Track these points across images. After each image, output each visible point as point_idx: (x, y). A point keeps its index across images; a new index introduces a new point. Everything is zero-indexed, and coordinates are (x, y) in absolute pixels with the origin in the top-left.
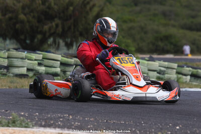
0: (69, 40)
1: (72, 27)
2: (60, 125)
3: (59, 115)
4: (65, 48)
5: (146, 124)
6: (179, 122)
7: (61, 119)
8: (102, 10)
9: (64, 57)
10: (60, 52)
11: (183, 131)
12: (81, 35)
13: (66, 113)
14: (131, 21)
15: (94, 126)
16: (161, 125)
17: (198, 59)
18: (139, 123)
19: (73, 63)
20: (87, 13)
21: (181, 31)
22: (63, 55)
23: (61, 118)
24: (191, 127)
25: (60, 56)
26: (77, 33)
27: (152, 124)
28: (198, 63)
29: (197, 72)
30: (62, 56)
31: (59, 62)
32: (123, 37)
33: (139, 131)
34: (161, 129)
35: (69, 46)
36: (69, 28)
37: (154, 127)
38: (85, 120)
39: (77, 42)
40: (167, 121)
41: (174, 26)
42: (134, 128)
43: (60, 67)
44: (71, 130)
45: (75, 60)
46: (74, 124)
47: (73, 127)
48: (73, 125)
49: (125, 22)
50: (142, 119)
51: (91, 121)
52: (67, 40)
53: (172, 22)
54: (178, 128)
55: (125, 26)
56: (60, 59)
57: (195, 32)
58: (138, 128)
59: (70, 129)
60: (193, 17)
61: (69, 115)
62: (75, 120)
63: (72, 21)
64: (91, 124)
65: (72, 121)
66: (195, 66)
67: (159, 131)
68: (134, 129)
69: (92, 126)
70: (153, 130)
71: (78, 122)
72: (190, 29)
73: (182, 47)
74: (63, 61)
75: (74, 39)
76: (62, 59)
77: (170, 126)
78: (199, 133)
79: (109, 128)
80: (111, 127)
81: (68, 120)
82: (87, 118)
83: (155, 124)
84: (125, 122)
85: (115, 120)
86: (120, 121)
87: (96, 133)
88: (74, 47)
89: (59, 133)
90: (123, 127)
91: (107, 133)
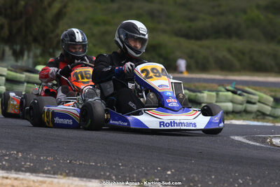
0: (18, 48)
1: (23, 30)
2: (5, 165)
3: (4, 152)
4: (12, 58)
5: (126, 166)
6: (171, 165)
7: (7, 158)
8: (65, 6)
9: (11, 71)
10: (5, 64)
11: (176, 178)
12: (36, 40)
13: (13, 150)
14: (105, 23)
15: (52, 167)
16: (146, 168)
17: (197, 79)
18: (115, 165)
19: (23, 80)
20: (45, 10)
21: (175, 39)
22: (10, 68)
23: (6, 155)
24: (187, 172)
25: (6, 69)
26: (30, 38)
27: (133, 166)
28: (197, 84)
29: (196, 95)
30: (9, 70)
31: (4, 78)
32: (94, 45)
33: (116, 176)
34: (146, 174)
35: (18, 55)
36: (19, 30)
37: (136, 171)
38: (41, 160)
39: (29, 51)
40: (154, 164)
41: (164, 32)
42: (109, 172)
43: (5, 85)
44: (20, 173)
45: (26, 76)
46: (25, 164)
47: (23, 169)
48: (23, 166)
49: (97, 24)
50: (119, 159)
51: (49, 161)
52: (15, 47)
53: (162, 26)
54: (169, 173)
55: (96, 30)
56: (5, 74)
57: (193, 41)
58: (114, 172)
59: (19, 171)
60: (191, 20)
61: (18, 152)
62: (25, 159)
63: (23, 20)
64: (48, 166)
65: (22, 161)
66: (193, 88)
67: (143, 177)
68: (108, 174)
69: (49, 168)
70: (135, 175)
71: (31, 163)
72: (187, 36)
73: (175, 61)
74: (10, 77)
75: (25, 47)
76: (8, 74)
77: (158, 170)
78: (198, 180)
79: (74, 171)
80: (77, 170)
81: (17, 158)
82: (43, 156)
83: (137, 167)
84: (96, 164)
85: (82, 160)
86: (89, 162)
87: (55, 178)
88: (25, 57)
89: (3, 178)
90: (93, 171)
91: (71, 178)
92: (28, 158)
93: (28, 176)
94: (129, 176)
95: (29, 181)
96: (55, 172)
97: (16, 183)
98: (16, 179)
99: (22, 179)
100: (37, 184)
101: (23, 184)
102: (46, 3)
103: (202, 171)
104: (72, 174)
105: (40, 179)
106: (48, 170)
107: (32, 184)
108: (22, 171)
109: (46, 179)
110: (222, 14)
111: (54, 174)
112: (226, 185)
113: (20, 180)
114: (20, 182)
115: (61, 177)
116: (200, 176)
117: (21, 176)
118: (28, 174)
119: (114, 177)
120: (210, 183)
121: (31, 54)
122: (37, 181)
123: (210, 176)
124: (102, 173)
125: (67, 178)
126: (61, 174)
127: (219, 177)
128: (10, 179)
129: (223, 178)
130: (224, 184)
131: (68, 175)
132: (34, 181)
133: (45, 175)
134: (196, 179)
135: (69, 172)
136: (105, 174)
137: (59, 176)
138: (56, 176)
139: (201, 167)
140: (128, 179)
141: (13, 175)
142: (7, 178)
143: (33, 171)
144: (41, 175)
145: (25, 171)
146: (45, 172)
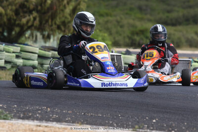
0: (46, 33)
1: (50, 21)
2: (38, 117)
3: (37, 107)
4: (42, 41)
5: (123, 117)
6: (155, 115)
7: (40, 112)
8: (79, 4)
9: (42, 50)
10: (37, 45)
11: (159, 124)
12: (59, 28)
13: (44, 106)
14: (107, 15)
15: (72, 118)
16: (138, 118)
18: (116, 116)
19: (50, 56)
20: (65, 7)
23: (39, 110)
24: (167, 120)
25: (38, 49)
26: (54, 26)
27: (129, 117)
30: (40, 49)
31: (37, 55)
32: (100, 31)
34: (138, 122)
37: (131, 120)
38: (63, 113)
39: (54, 36)
40: (143, 115)
41: (150, 20)
42: (112, 120)
43: (37, 60)
44: (49, 122)
45: (52, 54)
46: (53, 116)
47: (51, 119)
48: (51, 117)
49: (101, 15)
50: (119, 112)
51: (69, 114)
52: (44, 33)
53: (148, 16)
54: (154, 121)
55: (101, 20)
56: (37, 52)
57: (170, 27)
58: (115, 121)
59: (48, 121)
60: (169, 12)
61: (47, 108)
62: (53, 112)
63: (50, 14)
64: (69, 117)
65: (50, 114)
67: (136, 124)
68: (111, 122)
69: (69, 119)
70: (130, 123)
71: (57, 115)
74: (41, 54)
75: (51, 32)
76: (39, 52)
77: (146, 119)
78: (175, 126)
79: (87, 121)
80: (89, 120)
81: (46, 112)
82: (65, 110)
83: (132, 117)
84: (103, 115)
85: (92, 113)
86: (98, 114)
87: (74, 125)
88: (52, 40)
89: (37, 126)
90: (100, 120)
91: (85, 125)
92: (54, 112)
93: (55, 124)
94: (126, 124)
95: (55, 128)
96: (73, 121)
97: (46, 129)
98: (46, 127)
99: (51, 127)
100: (61, 130)
101: (51, 130)
102: (65, 2)
103: (178, 119)
104: (85, 122)
105: (63, 126)
106: (69, 120)
107: (57, 130)
108: (51, 121)
109: (67, 126)
110: (190, 7)
111: (73, 123)
112: (195, 129)
113: (49, 127)
114: (49, 129)
115: (78, 125)
116: (176, 123)
117: (50, 124)
118: (54, 123)
119: (115, 125)
120: (184, 128)
121: (56, 38)
122: (61, 128)
123: (183, 123)
124: (107, 122)
125: (82, 125)
126: (78, 123)
127: (190, 124)
128: (42, 127)
129: (193, 124)
130: (193, 128)
131: (82, 123)
132: (59, 128)
133: (66, 124)
134: (174, 125)
135: (84, 121)
136: (109, 123)
137: (77, 124)
138: (74, 124)
139: (177, 117)
140: (125, 125)
141: (44, 124)
142: (40, 126)
143: (58, 120)
144: (64, 123)
145: (53, 121)
146: (66, 122)
